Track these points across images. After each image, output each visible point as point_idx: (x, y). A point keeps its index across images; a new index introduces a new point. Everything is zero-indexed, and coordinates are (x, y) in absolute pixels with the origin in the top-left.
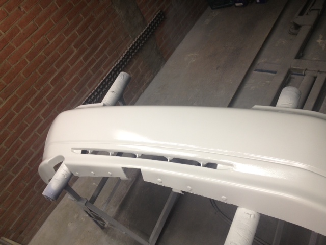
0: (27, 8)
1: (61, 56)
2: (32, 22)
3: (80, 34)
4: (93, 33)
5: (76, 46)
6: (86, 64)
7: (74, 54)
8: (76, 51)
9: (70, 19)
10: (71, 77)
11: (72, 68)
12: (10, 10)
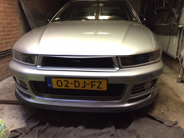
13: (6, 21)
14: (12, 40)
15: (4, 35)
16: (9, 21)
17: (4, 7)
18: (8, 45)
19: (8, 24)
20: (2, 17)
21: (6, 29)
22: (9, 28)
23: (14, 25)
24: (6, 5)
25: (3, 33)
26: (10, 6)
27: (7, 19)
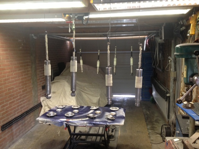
0: (14, 74)
1: (15, 96)
2: (13, 79)
3: (22, 92)
4: (25, 95)
5: (20, 96)
6: (20, 104)
7: (18, 98)
8: (19, 97)
9: (22, 85)
10: (14, 105)
11: (16, 102)
12: (11, 72)
13: (22, 90)
14: (26, 104)
15: (20, 102)
16: (25, 89)
17: (22, 79)
18: (22, 109)
19: (23, 91)
20: (20, 87)
21: (22, 96)
22: (24, 94)
23: (28, 90)
24: (24, 77)
25: (19, 101)
26: (26, 76)
27: (23, 88)
